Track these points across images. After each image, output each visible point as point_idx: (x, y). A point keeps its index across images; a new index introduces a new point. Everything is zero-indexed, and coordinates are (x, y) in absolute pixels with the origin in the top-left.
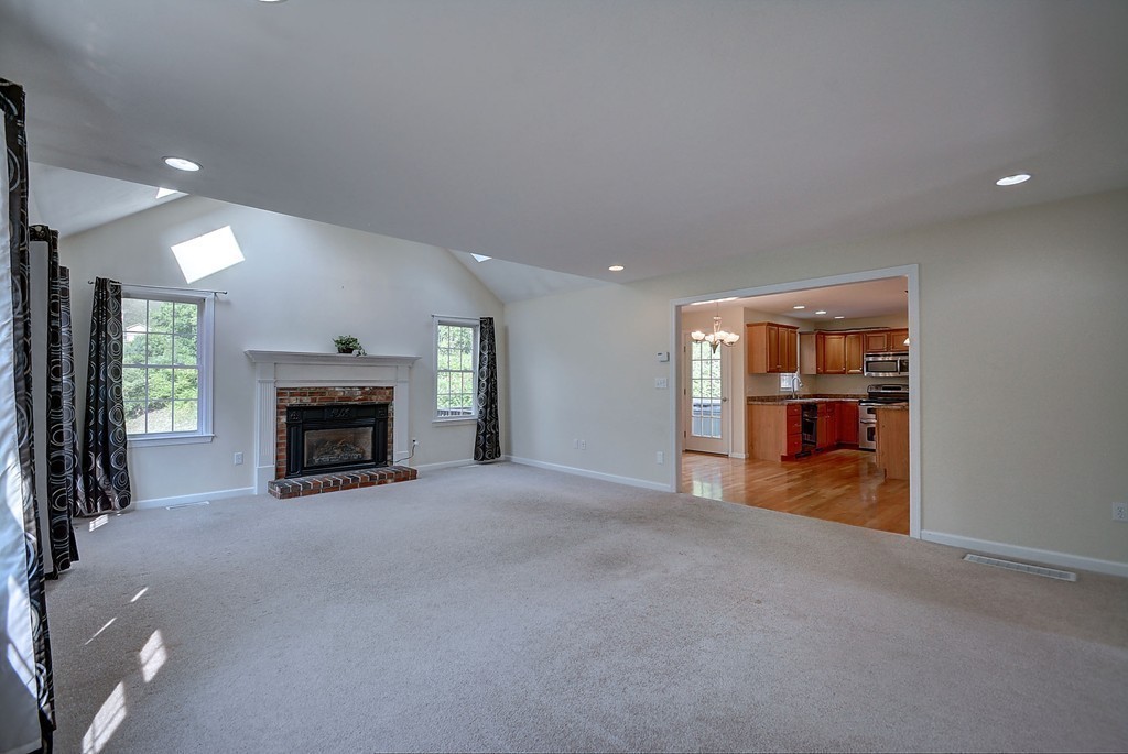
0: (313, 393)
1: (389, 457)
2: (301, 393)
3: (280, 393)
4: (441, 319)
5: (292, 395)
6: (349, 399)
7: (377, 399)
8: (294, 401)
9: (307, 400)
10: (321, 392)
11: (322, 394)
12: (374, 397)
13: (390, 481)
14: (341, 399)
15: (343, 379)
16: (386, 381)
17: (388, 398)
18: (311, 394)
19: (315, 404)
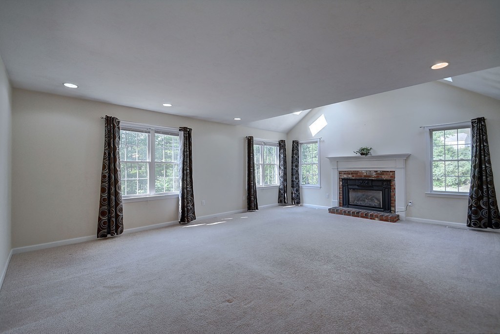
0: (352, 173)
1: (392, 209)
2: (348, 173)
3: (340, 173)
4: (430, 128)
5: (344, 174)
6: (370, 177)
7: (385, 177)
8: (345, 176)
9: (350, 176)
10: (356, 173)
11: (357, 174)
12: (383, 176)
13: (377, 219)
14: (365, 176)
15: (366, 167)
16: (390, 168)
17: (392, 177)
18: (352, 174)
19: (354, 178)
